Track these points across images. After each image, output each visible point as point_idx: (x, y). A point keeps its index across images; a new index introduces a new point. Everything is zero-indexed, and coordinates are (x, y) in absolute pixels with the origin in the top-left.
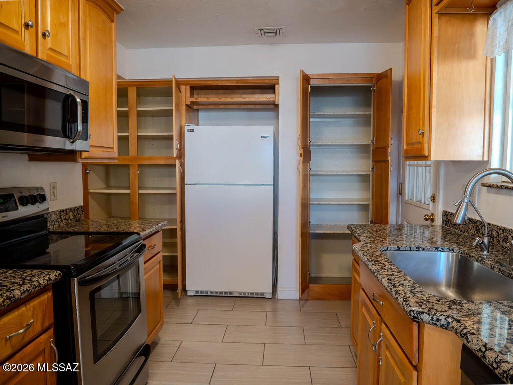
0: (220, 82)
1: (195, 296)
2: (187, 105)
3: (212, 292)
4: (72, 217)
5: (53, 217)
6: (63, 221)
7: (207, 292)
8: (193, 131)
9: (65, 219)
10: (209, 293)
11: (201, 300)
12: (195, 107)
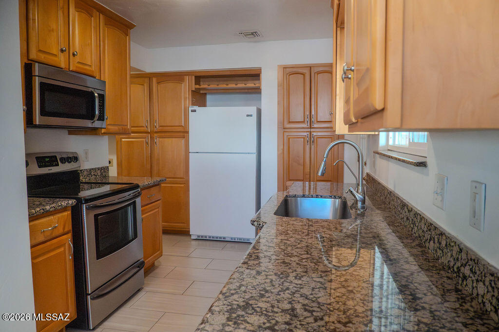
0: (221, 72)
1: (196, 239)
2: (192, 91)
3: (210, 237)
4: (99, 174)
5: (85, 173)
6: (93, 176)
7: (206, 237)
8: (195, 111)
9: (94, 175)
10: (208, 237)
11: (201, 242)
12: (201, 92)
